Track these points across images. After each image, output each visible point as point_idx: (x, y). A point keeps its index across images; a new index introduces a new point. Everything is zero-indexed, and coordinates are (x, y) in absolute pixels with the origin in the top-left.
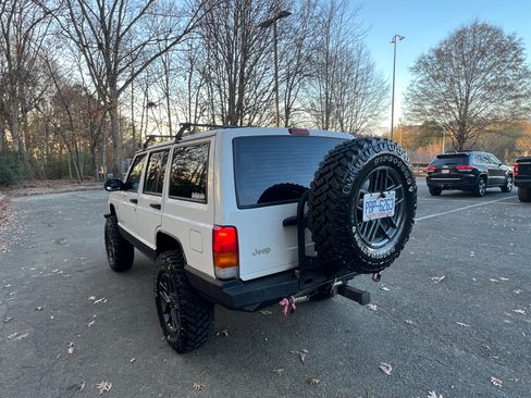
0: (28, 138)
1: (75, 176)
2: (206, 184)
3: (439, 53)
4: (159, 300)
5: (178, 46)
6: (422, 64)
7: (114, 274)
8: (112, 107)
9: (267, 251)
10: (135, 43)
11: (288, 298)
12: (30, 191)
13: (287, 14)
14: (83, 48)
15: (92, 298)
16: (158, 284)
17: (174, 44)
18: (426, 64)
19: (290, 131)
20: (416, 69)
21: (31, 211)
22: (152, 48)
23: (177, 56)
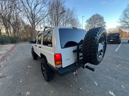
0: (20, 34)
1: (28, 41)
2: (52, 42)
3: (90, 19)
4: (42, 69)
5: (46, 18)
6: (87, 21)
7: (34, 60)
8: (34, 28)
9: (69, 59)
10: (38, 17)
11: (75, 71)
12: (20, 44)
13: (65, 11)
14: (28, 17)
15: (29, 66)
16: (41, 65)
17: (45, 17)
18: (88, 21)
19: (73, 28)
20: (86, 22)
21: (20, 47)
22: (41, 18)
23: (46, 19)
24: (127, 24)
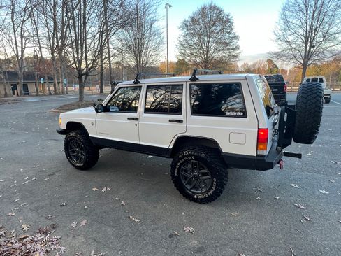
15: (95, 189)
20: (182, 28)
24: (290, 48)
